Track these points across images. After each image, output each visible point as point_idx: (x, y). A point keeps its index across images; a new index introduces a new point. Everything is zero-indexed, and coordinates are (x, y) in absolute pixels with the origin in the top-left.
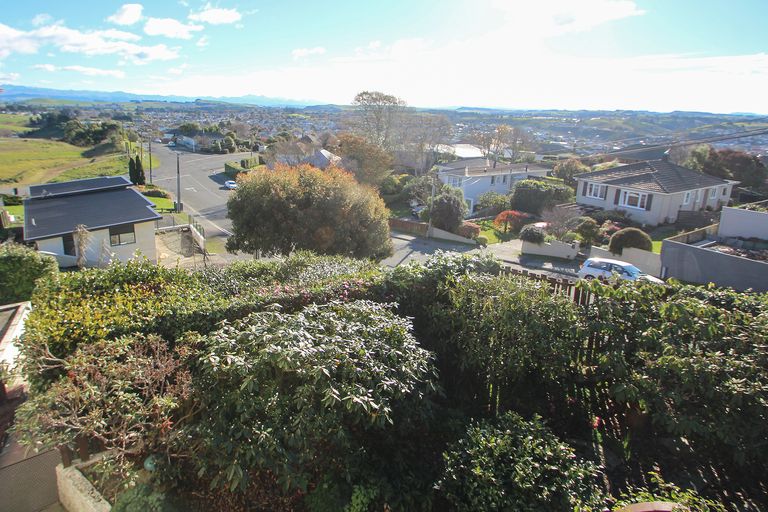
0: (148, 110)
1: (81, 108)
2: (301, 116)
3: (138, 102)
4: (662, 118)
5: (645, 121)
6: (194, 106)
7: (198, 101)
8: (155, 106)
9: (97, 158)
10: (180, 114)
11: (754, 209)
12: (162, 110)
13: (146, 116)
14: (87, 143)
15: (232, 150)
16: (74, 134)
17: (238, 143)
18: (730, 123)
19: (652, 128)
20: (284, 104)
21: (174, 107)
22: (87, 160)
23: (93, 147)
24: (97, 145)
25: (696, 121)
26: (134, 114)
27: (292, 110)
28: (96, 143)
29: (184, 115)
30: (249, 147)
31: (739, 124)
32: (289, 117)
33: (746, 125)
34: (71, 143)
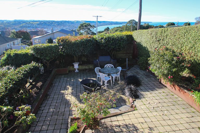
4: (12, 22)
5: (7, 23)
11: (22, 45)
18: (29, 22)
19: (9, 25)
25: (21, 22)
31: (32, 23)
33: (33, 23)
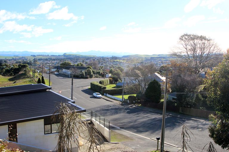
0: (40, 60)
1: (8, 60)
2: (121, 61)
3: (34, 56)
6: (63, 57)
7: (65, 55)
8: (43, 58)
9: (17, 81)
10: (56, 61)
12: (46, 60)
13: (38, 63)
14: (11, 75)
15: (91, 77)
16: (4, 70)
17: (94, 73)
20: (110, 55)
21: (53, 58)
22: (11, 82)
23: (13, 77)
24: (15, 76)
26: (32, 62)
27: (116, 58)
28: (15, 75)
29: (58, 61)
30: (100, 75)
32: (114, 62)
34: (3, 75)
